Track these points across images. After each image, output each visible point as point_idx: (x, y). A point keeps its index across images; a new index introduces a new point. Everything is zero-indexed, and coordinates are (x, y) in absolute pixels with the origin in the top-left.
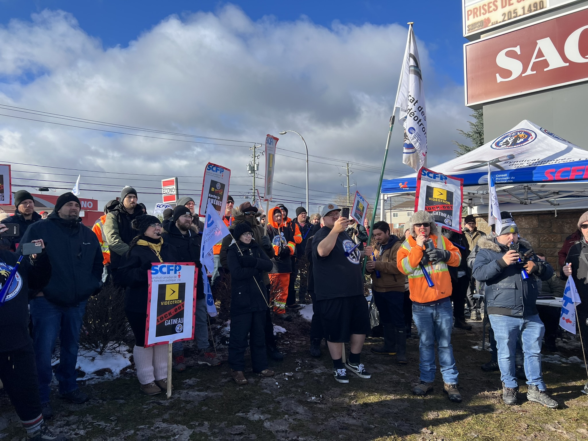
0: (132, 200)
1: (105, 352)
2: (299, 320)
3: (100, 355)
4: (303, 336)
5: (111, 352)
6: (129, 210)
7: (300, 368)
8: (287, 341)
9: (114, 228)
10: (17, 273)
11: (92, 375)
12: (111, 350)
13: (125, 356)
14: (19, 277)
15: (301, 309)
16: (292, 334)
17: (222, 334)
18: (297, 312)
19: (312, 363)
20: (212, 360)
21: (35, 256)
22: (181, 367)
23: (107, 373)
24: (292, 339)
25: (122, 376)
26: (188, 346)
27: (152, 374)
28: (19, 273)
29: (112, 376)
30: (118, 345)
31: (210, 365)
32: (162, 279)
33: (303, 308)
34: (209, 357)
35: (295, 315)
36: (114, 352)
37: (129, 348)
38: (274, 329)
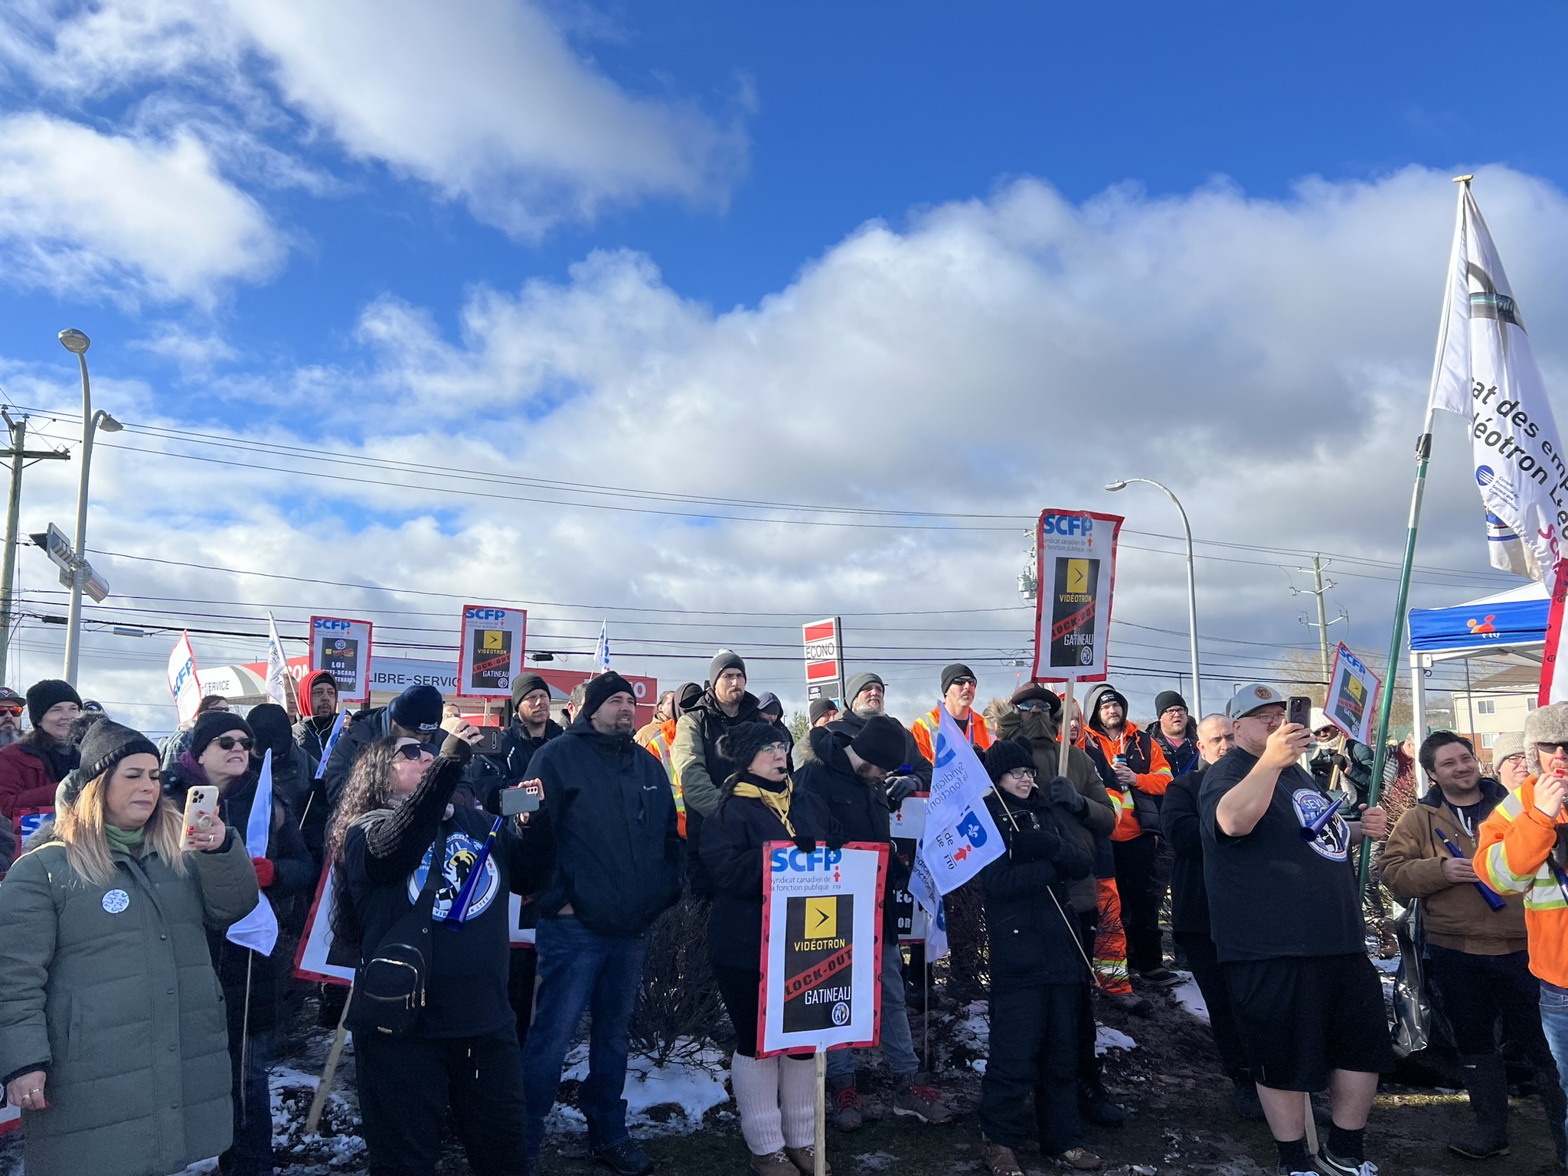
0: (734, 682)
1: (670, 1061)
2: (1174, 1015)
3: (659, 1067)
4: (1187, 1065)
5: (683, 1064)
6: (728, 708)
7: (1177, 1156)
8: (1138, 1074)
9: (694, 751)
10: (489, 857)
11: (639, 1116)
12: (683, 1057)
13: (715, 1076)
14: (494, 867)
15: (1180, 983)
16: (1153, 1056)
17: (957, 1039)
18: (1167, 992)
19: (1213, 1144)
20: (931, 1105)
21: (525, 817)
22: (850, 1118)
23: (673, 1115)
24: (1152, 1070)
25: (709, 1127)
26: (868, 1063)
27: (777, 1128)
28: (494, 857)
29: (685, 1125)
30: (699, 1047)
31: (925, 1120)
32: (797, 884)
33: (1186, 982)
34: (921, 1098)
35: (1162, 1002)
36: (689, 1063)
37: (723, 1055)
38: (1098, 1036)
